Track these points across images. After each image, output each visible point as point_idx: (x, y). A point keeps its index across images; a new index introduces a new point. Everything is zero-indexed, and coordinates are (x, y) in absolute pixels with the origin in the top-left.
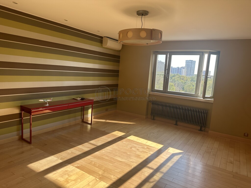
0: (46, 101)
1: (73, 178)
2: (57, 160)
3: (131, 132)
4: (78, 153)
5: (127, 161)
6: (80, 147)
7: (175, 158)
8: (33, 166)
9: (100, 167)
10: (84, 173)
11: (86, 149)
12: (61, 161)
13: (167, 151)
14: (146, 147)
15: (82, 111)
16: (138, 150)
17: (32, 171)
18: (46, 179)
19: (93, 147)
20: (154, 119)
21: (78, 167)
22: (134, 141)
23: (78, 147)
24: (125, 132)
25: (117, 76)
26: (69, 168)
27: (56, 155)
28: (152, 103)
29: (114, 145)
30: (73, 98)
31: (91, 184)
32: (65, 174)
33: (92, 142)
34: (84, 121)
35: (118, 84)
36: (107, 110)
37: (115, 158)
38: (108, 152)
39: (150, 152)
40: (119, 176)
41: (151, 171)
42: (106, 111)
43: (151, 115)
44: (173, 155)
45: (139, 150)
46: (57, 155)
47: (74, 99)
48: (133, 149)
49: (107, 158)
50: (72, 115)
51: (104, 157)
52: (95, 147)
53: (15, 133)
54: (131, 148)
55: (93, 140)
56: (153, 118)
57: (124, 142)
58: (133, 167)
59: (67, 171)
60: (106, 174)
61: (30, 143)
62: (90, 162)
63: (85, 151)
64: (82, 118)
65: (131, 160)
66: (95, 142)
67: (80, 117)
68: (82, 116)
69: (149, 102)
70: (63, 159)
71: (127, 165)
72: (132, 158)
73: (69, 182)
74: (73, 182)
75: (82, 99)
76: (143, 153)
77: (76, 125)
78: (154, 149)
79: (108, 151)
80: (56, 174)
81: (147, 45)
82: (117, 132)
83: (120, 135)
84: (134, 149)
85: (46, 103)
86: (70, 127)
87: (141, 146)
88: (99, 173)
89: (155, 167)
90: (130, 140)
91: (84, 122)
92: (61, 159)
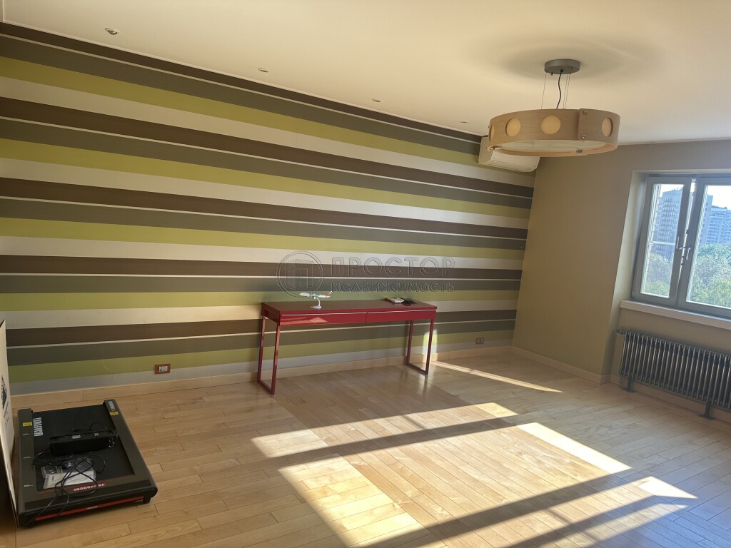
0: (315, 298)
1: (339, 487)
2: (317, 441)
3: (535, 414)
4: (371, 435)
5: (493, 483)
6: (380, 422)
7: (655, 510)
8: (264, 442)
9: (413, 480)
10: (370, 483)
11: (393, 431)
12: (324, 445)
13: (635, 483)
14: (568, 461)
15: (406, 335)
16: (539, 462)
17: (257, 452)
18: (280, 474)
19: (414, 429)
20: (629, 389)
21: (359, 468)
22: (537, 439)
23: (376, 421)
24: (516, 410)
25: (522, 246)
26: (339, 463)
27: (317, 430)
28: (628, 336)
29: (470, 436)
30: (385, 297)
31: (377, 512)
32: (325, 475)
33: (413, 416)
34: (411, 362)
35: (521, 271)
36: (479, 342)
37: (462, 468)
38: (447, 450)
39: (576, 476)
40: (458, 513)
41: (558, 524)
42: (477, 343)
43: (622, 374)
44: (653, 500)
45: (544, 463)
46: (322, 430)
47: (386, 300)
48: (524, 456)
49: (441, 463)
50: (379, 341)
51: (433, 459)
52: (419, 429)
53: (245, 364)
54: (520, 453)
55: (419, 414)
56: (626, 387)
57: (503, 434)
58: (504, 502)
59: (330, 469)
60: (422, 500)
61: (271, 391)
62: (391, 463)
63: (390, 435)
64: (406, 355)
65: (507, 484)
66: (420, 418)
67: (399, 350)
68: (405, 347)
69: (618, 331)
70: (332, 441)
71: (491, 493)
72: (511, 478)
73: (328, 494)
74: (337, 497)
75: (407, 302)
76: (551, 473)
77: (387, 369)
78: (594, 470)
79: (448, 447)
80: (304, 469)
81: (580, 154)
82: (493, 404)
83: (499, 416)
84: (526, 459)
85: (316, 303)
86: (371, 371)
87: (554, 454)
88: (407, 493)
89: (575, 518)
90: (524, 433)
91: (409, 364)
92: (325, 441)
